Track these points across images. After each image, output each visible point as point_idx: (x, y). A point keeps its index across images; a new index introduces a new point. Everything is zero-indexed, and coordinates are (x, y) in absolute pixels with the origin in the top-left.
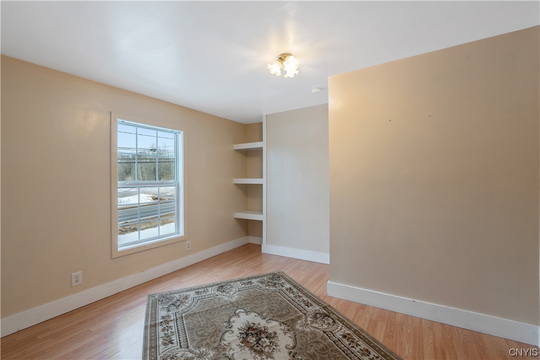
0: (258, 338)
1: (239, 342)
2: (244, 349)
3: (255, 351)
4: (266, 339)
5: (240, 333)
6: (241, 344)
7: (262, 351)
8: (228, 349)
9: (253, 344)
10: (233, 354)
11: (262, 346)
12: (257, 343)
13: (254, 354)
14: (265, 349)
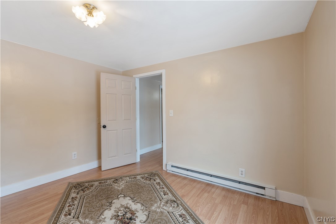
0: (124, 216)
1: (137, 214)
2: (135, 209)
3: (129, 208)
4: (120, 215)
5: (135, 220)
6: (136, 213)
7: (125, 208)
8: (144, 210)
9: (129, 212)
10: (142, 207)
11: (124, 211)
12: (126, 213)
13: (130, 207)
14: (123, 210)
